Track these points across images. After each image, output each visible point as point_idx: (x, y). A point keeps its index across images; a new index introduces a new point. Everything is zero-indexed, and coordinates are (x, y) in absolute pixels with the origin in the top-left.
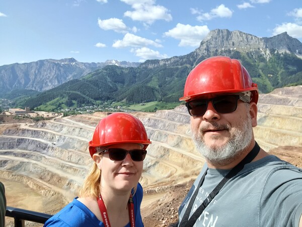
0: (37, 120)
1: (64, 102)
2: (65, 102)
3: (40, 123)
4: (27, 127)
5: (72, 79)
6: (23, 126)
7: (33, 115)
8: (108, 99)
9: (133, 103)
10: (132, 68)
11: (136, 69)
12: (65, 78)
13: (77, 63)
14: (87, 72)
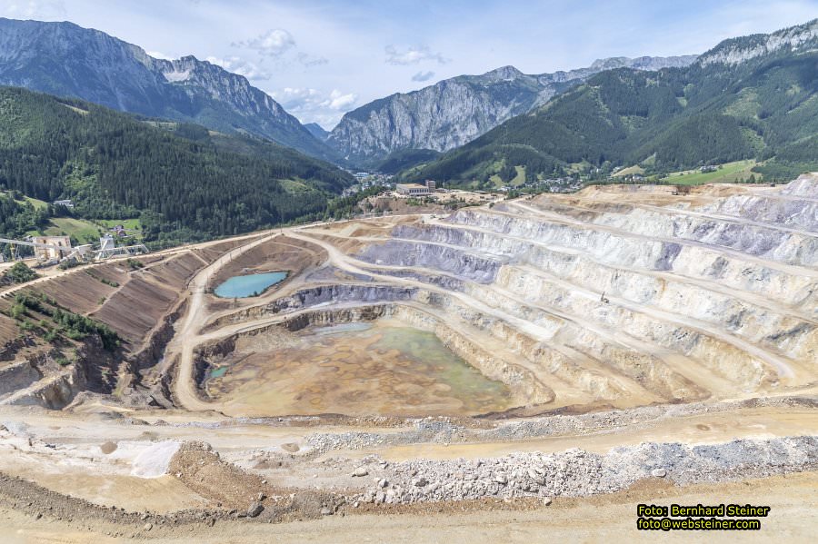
0: (454, 206)
1: (496, 171)
2: (499, 169)
3: (462, 213)
4: (435, 222)
5: (508, 118)
6: (428, 219)
7: (444, 196)
8: (602, 160)
9: (676, 169)
10: (673, 70)
11: (684, 71)
12: (492, 118)
13: (521, 78)
14: (544, 99)
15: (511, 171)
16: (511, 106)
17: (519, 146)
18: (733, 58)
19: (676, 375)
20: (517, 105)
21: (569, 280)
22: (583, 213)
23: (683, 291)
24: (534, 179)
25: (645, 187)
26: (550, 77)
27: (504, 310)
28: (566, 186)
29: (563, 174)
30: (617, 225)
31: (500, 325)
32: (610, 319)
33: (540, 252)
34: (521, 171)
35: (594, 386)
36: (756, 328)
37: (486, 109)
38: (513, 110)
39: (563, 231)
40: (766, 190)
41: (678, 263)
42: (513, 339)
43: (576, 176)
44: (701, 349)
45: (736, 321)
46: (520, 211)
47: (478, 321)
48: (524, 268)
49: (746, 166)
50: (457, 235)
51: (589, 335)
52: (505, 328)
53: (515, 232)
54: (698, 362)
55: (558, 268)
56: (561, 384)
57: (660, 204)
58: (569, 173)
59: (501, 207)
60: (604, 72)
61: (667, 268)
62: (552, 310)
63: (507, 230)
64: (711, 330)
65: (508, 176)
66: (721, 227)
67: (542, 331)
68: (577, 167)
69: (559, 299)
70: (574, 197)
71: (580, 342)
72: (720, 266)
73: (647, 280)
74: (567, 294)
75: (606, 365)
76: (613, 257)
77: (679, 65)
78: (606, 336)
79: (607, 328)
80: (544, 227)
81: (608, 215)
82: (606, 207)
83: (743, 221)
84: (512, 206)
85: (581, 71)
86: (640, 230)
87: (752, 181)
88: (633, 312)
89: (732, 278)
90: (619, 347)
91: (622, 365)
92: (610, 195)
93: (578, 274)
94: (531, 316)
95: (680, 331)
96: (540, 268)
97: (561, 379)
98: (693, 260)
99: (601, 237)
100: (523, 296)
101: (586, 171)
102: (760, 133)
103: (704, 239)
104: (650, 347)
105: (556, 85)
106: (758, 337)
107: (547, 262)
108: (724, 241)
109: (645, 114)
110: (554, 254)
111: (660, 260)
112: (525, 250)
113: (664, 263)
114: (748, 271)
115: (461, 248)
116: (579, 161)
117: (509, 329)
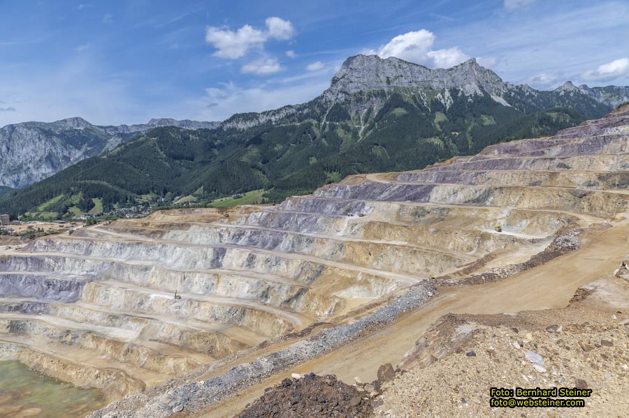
0: (31, 236)
1: (74, 203)
3: (41, 241)
5: (82, 159)
6: (1, 250)
7: (19, 228)
8: (165, 192)
9: (217, 196)
10: (206, 130)
11: (214, 131)
12: (67, 159)
13: (90, 129)
14: (113, 145)
15: (89, 203)
16: (83, 150)
17: (93, 182)
18: (241, 126)
19: (234, 342)
20: (89, 149)
21: (148, 286)
22: (153, 232)
23: (231, 280)
24: (111, 208)
25: (197, 210)
26: (116, 129)
27: (92, 322)
28: (139, 212)
29: (135, 204)
30: (180, 239)
31: (89, 336)
32: (184, 311)
33: (121, 267)
34: (98, 203)
35: (177, 367)
36: (277, 298)
37: (59, 151)
38: (86, 153)
39: (137, 248)
40: (271, 207)
41: (226, 261)
42: (102, 346)
43: (146, 205)
44: (247, 319)
45: (265, 295)
46: (99, 235)
47: (67, 338)
48: (108, 282)
49: (258, 194)
50: (38, 262)
51: (168, 327)
52: (94, 338)
53: (96, 252)
54: (246, 329)
55: (137, 278)
56: (150, 374)
57: (209, 221)
58: (141, 203)
59: (81, 233)
60: (158, 128)
61: (219, 266)
62: (136, 313)
63: (88, 252)
64: (252, 304)
65: (87, 206)
66: (248, 233)
67: (127, 333)
68: (146, 198)
69: (141, 303)
70: (145, 220)
71: (162, 334)
72: (251, 259)
73: (206, 276)
74: (147, 297)
75: (185, 348)
76: (180, 263)
77: (210, 127)
78: (181, 325)
79: (182, 318)
80: (122, 246)
81: (172, 232)
82: (171, 226)
83: (261, 228)
84: (91, 231)
85: (141, 126)
86: (197, 241)
87: (263, 203)
88: (199, 302)
89: (259, 267)
90: (192, 331)
91: (196, 345)
92: (172, 217)
93: (154, 280)
94: (118, 322)
95: (233, 309)
96: (122, 281)
97: (149, 370)
98: (234, 258)
99: (169, 249)
100: (108, 307)
101: (154, 201)
102: (264, 173)
103: (240, 243)
104: (215, 326)
105: (122, 135)
106: (279, 303)
107: (128, 274)
108: (251, 243)
109: (192, 159)
110: (133, 267)
111: (213, 261)
112: (107, 267)
113: (216, 263)
114: (267, 261)
115: (43, 274)
116: (148, 193)
117: (98, 338)
